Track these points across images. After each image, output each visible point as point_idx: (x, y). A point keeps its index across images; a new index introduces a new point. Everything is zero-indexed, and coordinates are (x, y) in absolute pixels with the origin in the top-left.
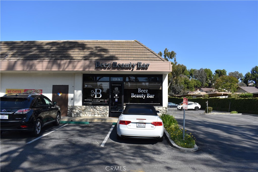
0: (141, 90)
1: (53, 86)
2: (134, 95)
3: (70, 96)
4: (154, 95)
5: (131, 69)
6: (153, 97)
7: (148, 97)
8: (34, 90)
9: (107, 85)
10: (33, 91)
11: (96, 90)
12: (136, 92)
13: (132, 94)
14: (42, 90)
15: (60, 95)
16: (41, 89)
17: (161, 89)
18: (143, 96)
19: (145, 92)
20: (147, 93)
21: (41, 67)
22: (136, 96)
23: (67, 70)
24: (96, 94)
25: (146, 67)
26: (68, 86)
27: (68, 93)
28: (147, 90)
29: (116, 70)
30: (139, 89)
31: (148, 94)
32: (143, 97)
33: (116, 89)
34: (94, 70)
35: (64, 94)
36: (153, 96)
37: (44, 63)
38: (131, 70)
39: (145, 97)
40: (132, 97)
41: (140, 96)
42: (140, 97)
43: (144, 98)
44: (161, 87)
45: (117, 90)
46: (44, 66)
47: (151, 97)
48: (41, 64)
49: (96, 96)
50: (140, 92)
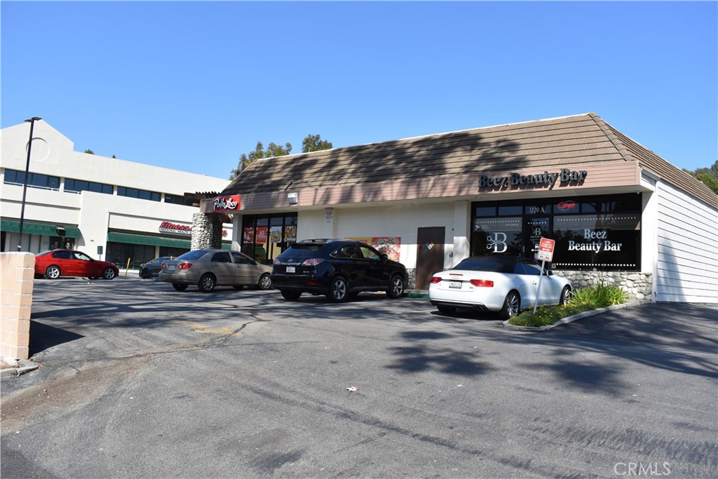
0: (590, 233)
1: (419, 229)
2: (575, 245)
3: (448, 247)
4: (621, 245)
5: (549, 186)
6: (619, 249)
7: (606, 249)
8: (387, 238)
9: (518, 225)
10: (386, 240)
11: (496, 234)
12: (580, 240)
13: (570, 242)
14: (399, 239)
15: (430, 246)
16: (399, 236)
17: (637, 228)
18: (596, 248)
19: (599, 236)
20: (606, 240)
21: (390, 194)
22: (578, 248)
23: (431, 195)
24: (496, 245)
25: (580, 178)
26: (443, 228)
27: (444, 243)
28: (605, 233)
29: (518, 190)
30: (586, 230)
31: (606, 242)
32: (594, 249)
33: (536, 232)
34: (476, 193)
35: (438, 245)
36: (619, 247)
37: (395, 185)
38: (547, 189)
39: (599, 248)
40: (570, 249)
41: (587, 247)
42: (588, 249)
43: (597, 252)
44: (639, 224)
45: (538, 233)
46: (394, 191)
47: (614, 248)
48: (390, 189)
49: (496, 248)
50: (589, 237)
